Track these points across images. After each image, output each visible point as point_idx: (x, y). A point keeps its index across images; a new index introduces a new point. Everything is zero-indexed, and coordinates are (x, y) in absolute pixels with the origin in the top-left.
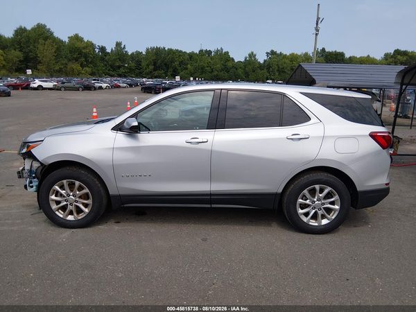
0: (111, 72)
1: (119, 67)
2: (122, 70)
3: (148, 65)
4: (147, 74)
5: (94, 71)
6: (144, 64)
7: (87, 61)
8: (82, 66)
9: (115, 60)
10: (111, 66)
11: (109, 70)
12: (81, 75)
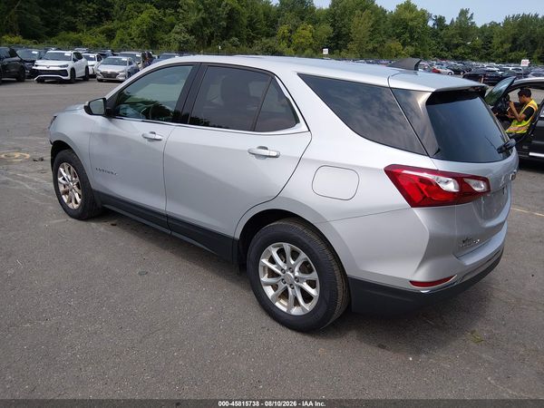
0: (444, 54)
1: (457, 46)
2: (460, 50)
3: (502, 43)
4: (498, 56)
5: (419, 50)
6: (496, 41)
7: (412, 37)
8: (404, 44)
9: (453, 36)
10: (446, 44)
11: (442, 50)
12: (399, 57)
